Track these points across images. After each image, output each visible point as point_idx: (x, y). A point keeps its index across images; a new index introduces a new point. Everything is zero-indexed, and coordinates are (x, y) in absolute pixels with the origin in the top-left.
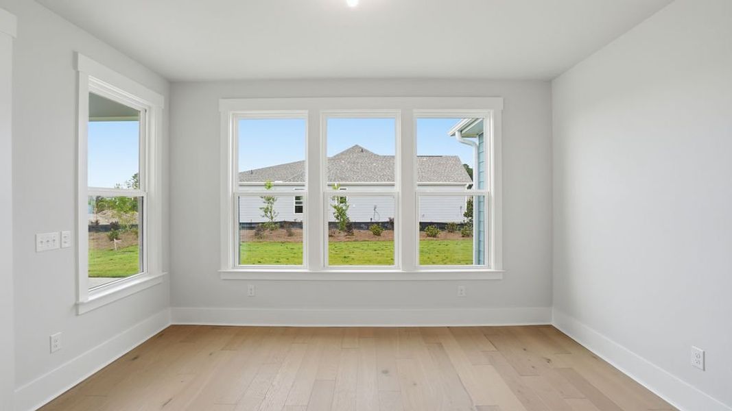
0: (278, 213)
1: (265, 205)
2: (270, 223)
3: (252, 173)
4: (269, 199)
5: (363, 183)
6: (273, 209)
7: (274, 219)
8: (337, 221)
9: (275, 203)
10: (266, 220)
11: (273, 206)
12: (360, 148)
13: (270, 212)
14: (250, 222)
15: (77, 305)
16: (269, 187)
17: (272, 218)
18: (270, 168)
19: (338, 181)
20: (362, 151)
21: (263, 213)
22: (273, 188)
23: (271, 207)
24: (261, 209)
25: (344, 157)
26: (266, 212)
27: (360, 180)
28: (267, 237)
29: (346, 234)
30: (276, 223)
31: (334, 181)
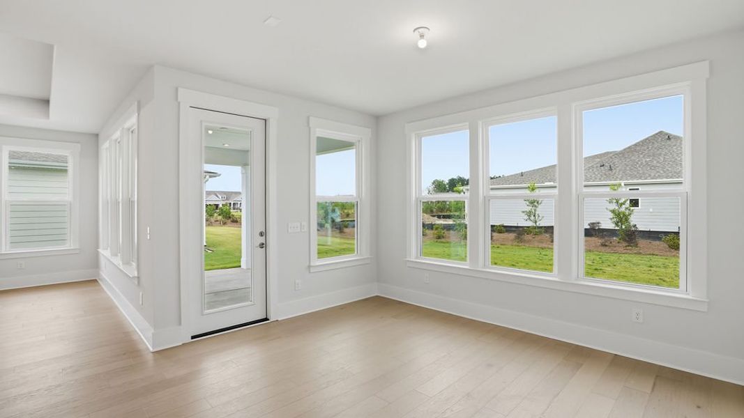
0: (543, 217)
1: (528, 209)
2: (535, 228)
3: (522, 175)
4: (533, 203)
5: (665, 180)
6: (537, 213)
7: (538, 224)
8: (616, 228)
9: (539, 206)
10: (530, 224)
11: (537, 209)
12: (667, 134)
13: (534, 216)
14: (516, 225)
15: (309, 267)
16: (533, 190)
17: (536, 222)
18: (542, 169)
19: (627, 179)
20: (669, 138)
21: (526, 217)
22: (537, 191)
23: (535, 210)
24: (524, 212)
25: (638, 148)
26: (529, 216)
27: (659, 177)
28: (529, 241)
29: (627, 244)
30: (541, 227)
31: (620, 180)
